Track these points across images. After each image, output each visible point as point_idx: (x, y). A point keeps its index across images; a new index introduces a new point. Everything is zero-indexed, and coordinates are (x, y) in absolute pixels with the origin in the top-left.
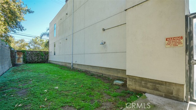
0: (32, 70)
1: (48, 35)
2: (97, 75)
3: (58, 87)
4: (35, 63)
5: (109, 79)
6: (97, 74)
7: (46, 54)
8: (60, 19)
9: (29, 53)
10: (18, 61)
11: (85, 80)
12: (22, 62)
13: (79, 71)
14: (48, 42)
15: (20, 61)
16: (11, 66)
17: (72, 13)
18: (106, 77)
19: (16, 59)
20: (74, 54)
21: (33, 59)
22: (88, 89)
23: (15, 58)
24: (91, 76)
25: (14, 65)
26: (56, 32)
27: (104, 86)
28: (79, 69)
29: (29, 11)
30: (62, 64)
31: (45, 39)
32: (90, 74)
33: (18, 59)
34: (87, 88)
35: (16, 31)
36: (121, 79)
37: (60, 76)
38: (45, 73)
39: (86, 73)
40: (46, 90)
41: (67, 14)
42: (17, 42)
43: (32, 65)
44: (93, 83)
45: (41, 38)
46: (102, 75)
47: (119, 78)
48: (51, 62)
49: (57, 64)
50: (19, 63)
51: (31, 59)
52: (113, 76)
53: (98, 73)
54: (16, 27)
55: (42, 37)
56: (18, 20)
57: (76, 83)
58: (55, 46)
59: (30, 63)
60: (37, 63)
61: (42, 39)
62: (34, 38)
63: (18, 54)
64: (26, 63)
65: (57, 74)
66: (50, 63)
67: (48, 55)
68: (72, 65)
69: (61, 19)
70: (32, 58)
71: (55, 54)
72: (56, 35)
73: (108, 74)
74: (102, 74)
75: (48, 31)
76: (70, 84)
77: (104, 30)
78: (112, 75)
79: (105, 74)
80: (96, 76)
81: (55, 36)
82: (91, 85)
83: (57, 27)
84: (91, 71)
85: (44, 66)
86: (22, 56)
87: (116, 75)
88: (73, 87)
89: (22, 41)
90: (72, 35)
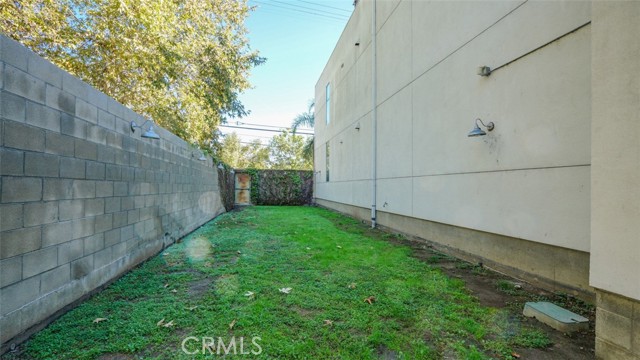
0: (257, 226)
1: (311, 120)
2: (459, 261)
3: (289, 289)
4: (278, 205)
5: (506, 286)
6: (458, 257)
7: (306, 179)
8: (340, 64)
9: (265, 175)
10: (241, 198)
11: (396, 277)
12: (248, 200)
13: (393, 238)
14: (312, 142)
15: (244, 198)
16: (223, 209)
17: (373, 38)
18: (493, 275)
19: (237, 192)
20: (378, 177)
21: (274, 192)
22: (388, 317)
23: (234, 189)
24: (429, 262)
25: (230, 206)
26: (331, 110)
27: (465, 319)
28: (394, 232)
29: (255, 60)
30: (346, 211)
31: (306, 132)
32: (432, 253)
33: (241, 193)
34: (385, 312)
35: (229, 119)
36: (573, 299)
37: (319, 252)
38: (286, 235)
39: (416, 248)
40: (251, 293)
41: (357, 44)
42: (245, 149)
43: (269, 209)
44: (421, 295)
45: (294, 132)
46: (481, 264)
47: (561, 291)
48: (318, 202)
49: (333, 210)
50: (242, 203)
51: (268, 193)
52: (529, 275)
53: (464, 253)
54: (229, 109)
55: (295, 128)
56: (233, 90)
57: (354, 285)
58: (328, 155)
59: (266, 203)
60: (284, 204)
61: (296, 135)
62: (277, 134)
63: (241, 180)
64: (258, 204)
65: (316, 243)
66: (316, 206)
67: (312, 182)
68: (373, 216)
69: (342, 66)
70: (271, 189)
71: (328, 180)
72: (331, 117)
73: (505, 263)
74: (480, 258)
75: (313, 110)
76: (335, 283)
77: (487, 72)
78: (525, 268)
79: (492, 264)
80: (451, 266)
81: (328, 121)
82: (411, 301)
83: (332, 94)
84: (436, 244)
85: (294, 215)
86: (248, 185)
87: (545, 273)
88: (339, 296)
89: (256, 144)
90: (373, 113)
